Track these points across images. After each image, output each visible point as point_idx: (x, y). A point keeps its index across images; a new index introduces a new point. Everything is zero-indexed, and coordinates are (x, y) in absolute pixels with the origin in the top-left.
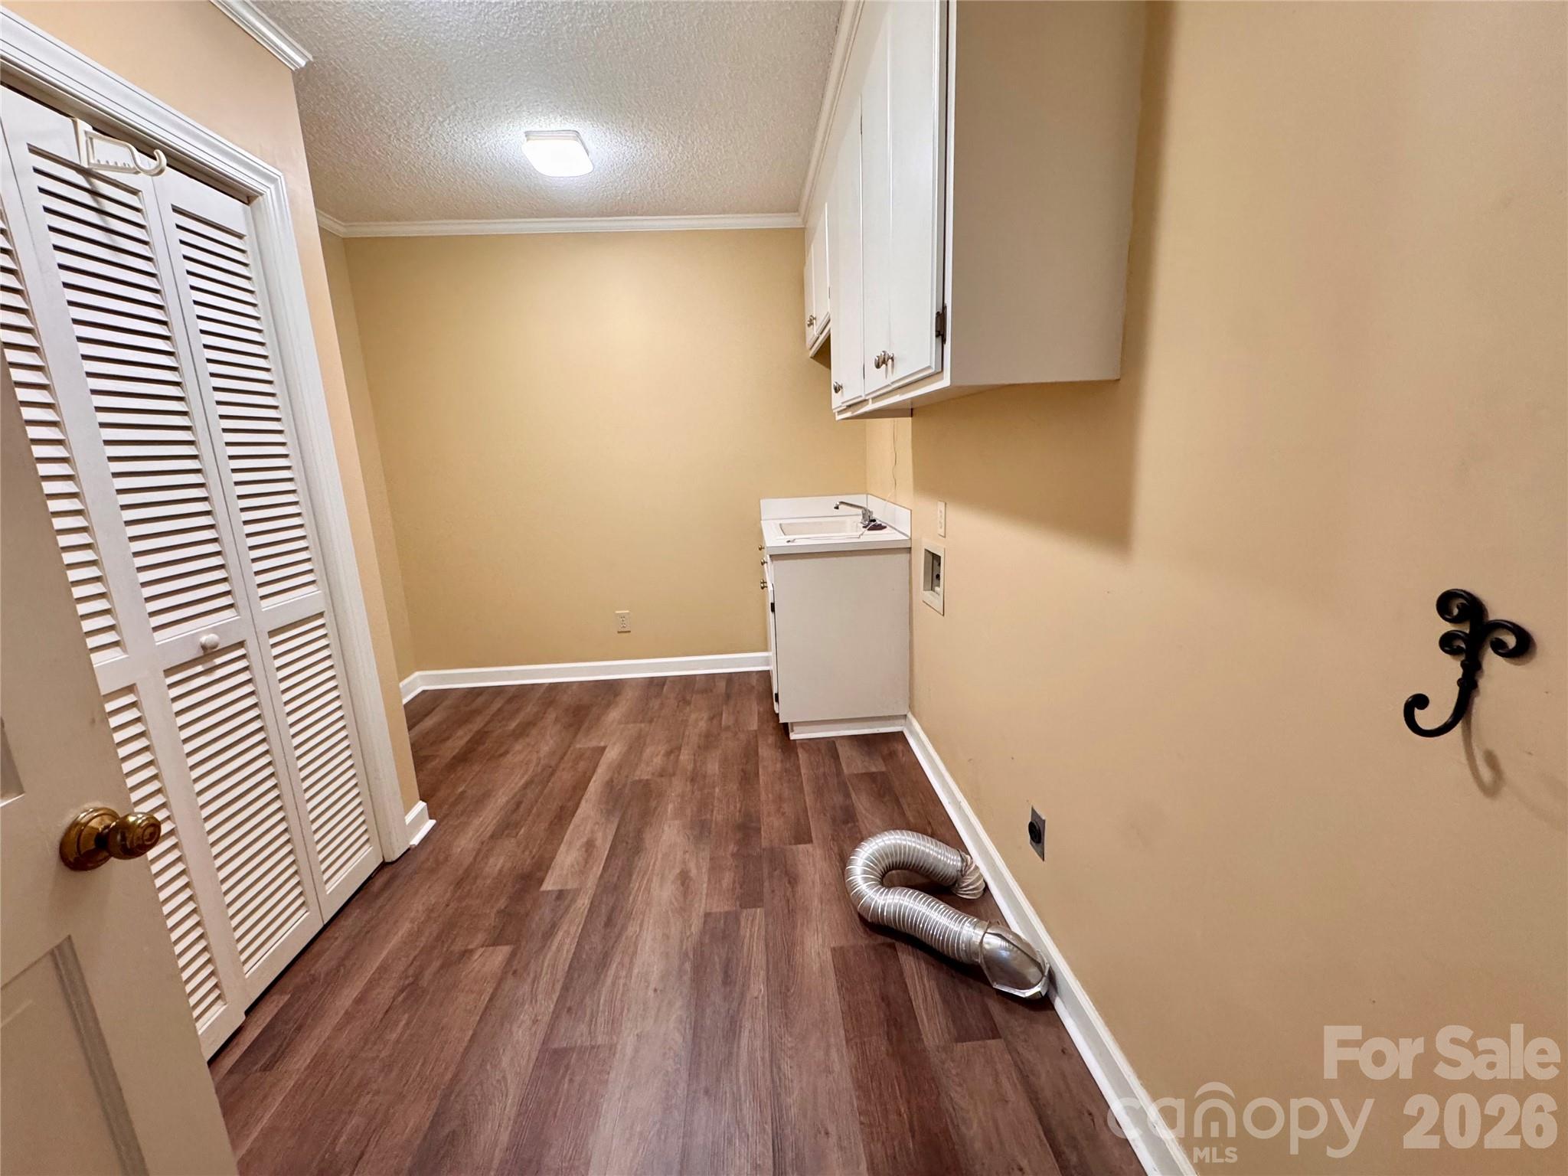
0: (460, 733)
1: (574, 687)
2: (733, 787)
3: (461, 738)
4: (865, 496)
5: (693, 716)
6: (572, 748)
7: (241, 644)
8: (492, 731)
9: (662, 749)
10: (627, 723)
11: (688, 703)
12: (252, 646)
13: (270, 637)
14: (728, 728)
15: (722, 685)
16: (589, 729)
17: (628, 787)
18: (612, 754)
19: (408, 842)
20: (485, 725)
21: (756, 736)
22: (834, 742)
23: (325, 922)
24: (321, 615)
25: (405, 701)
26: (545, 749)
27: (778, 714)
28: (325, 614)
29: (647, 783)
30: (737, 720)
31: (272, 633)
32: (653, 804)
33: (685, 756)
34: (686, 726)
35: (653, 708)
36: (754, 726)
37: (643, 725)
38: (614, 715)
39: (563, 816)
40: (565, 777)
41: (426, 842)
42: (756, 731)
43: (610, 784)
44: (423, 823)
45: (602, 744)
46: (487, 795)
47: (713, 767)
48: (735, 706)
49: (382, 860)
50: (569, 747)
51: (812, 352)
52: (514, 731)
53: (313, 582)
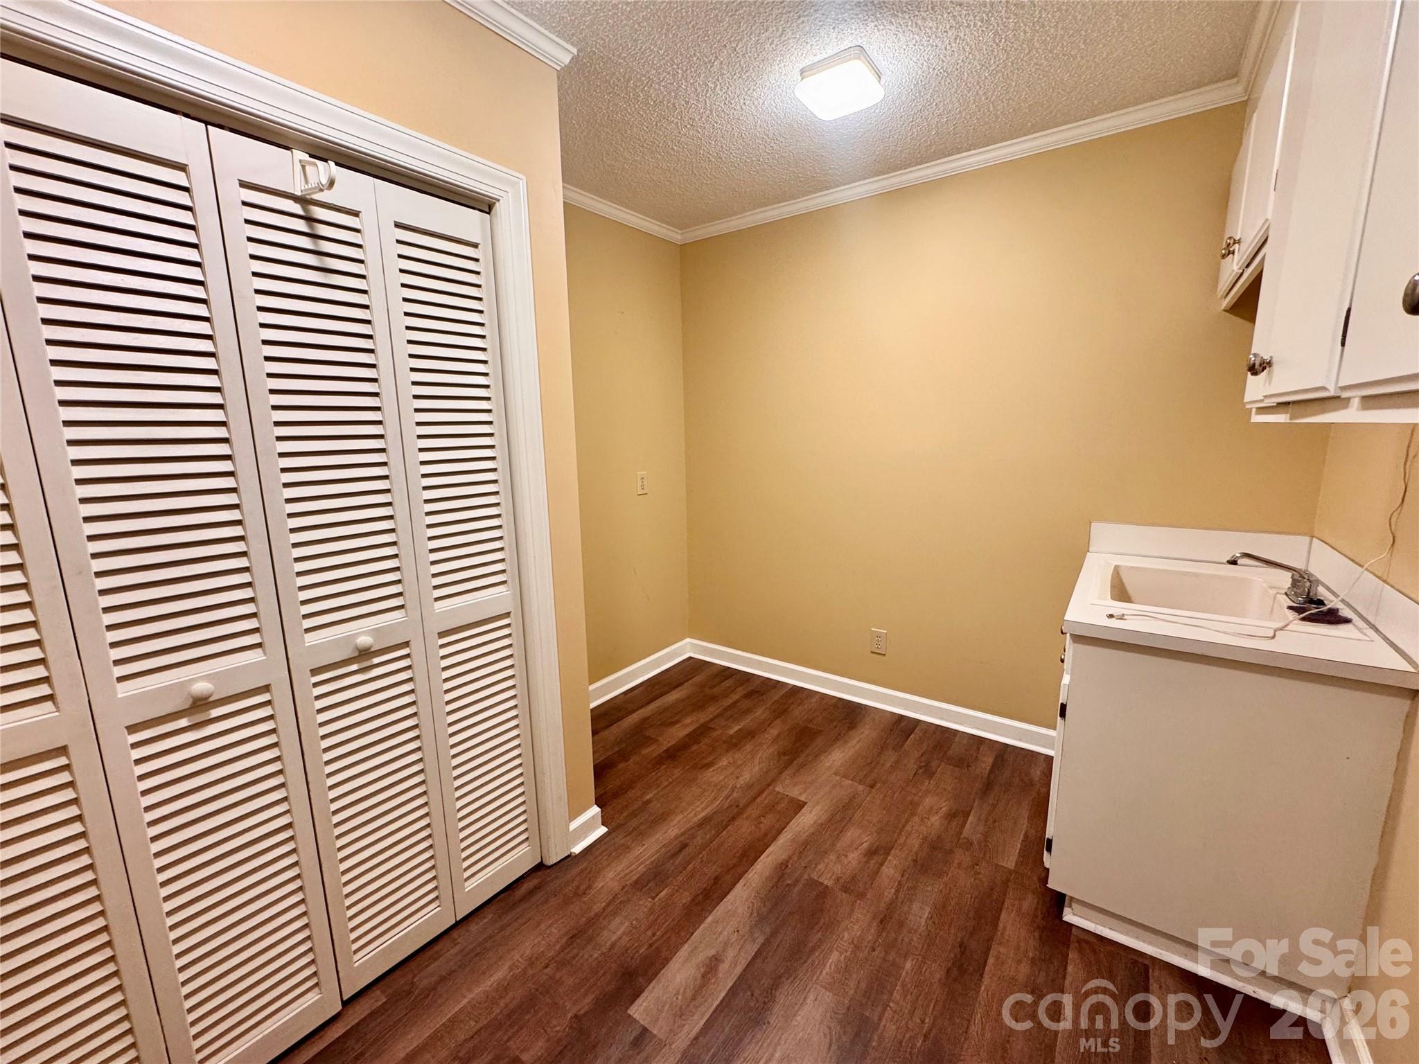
0: (688, 721)
1: (814, 700)
2: (936, 972)
3: (686, 726)
4: (1307, 539)
5: (928, 801)
6: (771, 788)
7: (406, 644)
8: (715, 730)
9: (867, 841)
10: (845, 776)
11: (930, 774)
12: (416, 648)
13: (440, 638)
14: (969, 844)
15: (987, 761)
16: (802, 766)
17: (800, 886)
18: (806, 820)
19: (569, 848)
20: (712, 720)
21: (1008, 880)
22: (1146, 968)
23: (458, 919)
24: (508, 615)
25: (593, 705)
26: (746, 777)
27: (1048, 869)
28: (512, 614)
29: (823, 893)
30: (986, 836)
31: (442, 635)
32: (815, 937)
33: (890, 870)
34: (913, 814)
35: (883, 765)
36: (1009, 861)
37: (861, 788)
38: (837, 757)
39: (712, 894)
40: (744, 829)
41: (586, 854)
42: (1010, 872)
43: (782, 868)
44: (595, 828)
45: (802, 798)
46: (663, 817)
47: (920, 914)
48: (994, 806)
49: (539, 860)
50: (769, 785)
51: (1225, 303)
52: (732, 737)
53: (505, 582)
